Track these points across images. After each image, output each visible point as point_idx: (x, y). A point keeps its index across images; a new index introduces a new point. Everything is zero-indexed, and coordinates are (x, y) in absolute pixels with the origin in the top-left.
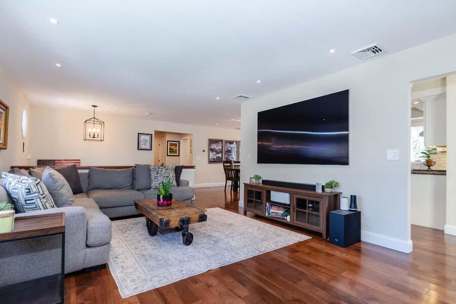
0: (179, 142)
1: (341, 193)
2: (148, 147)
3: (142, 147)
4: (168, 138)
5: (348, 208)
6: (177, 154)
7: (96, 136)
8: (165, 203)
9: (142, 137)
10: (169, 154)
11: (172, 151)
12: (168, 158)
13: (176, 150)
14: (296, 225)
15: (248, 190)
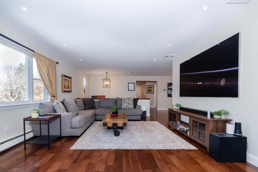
0: (153, 86)
1: (232, 120)
2: (133, 89)
3: (130, 89)
4: (147, 84)
5: (233, 133)
6: (153, 92)
7: (107, 86)
8: (113, 115)
9: (130, 85)
10: (148, 92)
11: (149, 90)
12: (147, 94)
13: (152, 90)
14: (192, 138)
15: (171, 113)
